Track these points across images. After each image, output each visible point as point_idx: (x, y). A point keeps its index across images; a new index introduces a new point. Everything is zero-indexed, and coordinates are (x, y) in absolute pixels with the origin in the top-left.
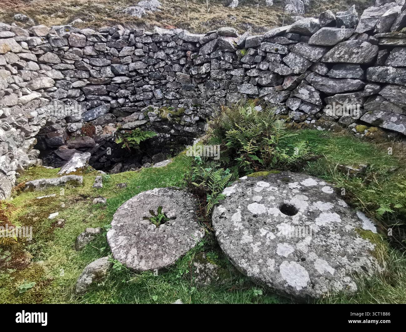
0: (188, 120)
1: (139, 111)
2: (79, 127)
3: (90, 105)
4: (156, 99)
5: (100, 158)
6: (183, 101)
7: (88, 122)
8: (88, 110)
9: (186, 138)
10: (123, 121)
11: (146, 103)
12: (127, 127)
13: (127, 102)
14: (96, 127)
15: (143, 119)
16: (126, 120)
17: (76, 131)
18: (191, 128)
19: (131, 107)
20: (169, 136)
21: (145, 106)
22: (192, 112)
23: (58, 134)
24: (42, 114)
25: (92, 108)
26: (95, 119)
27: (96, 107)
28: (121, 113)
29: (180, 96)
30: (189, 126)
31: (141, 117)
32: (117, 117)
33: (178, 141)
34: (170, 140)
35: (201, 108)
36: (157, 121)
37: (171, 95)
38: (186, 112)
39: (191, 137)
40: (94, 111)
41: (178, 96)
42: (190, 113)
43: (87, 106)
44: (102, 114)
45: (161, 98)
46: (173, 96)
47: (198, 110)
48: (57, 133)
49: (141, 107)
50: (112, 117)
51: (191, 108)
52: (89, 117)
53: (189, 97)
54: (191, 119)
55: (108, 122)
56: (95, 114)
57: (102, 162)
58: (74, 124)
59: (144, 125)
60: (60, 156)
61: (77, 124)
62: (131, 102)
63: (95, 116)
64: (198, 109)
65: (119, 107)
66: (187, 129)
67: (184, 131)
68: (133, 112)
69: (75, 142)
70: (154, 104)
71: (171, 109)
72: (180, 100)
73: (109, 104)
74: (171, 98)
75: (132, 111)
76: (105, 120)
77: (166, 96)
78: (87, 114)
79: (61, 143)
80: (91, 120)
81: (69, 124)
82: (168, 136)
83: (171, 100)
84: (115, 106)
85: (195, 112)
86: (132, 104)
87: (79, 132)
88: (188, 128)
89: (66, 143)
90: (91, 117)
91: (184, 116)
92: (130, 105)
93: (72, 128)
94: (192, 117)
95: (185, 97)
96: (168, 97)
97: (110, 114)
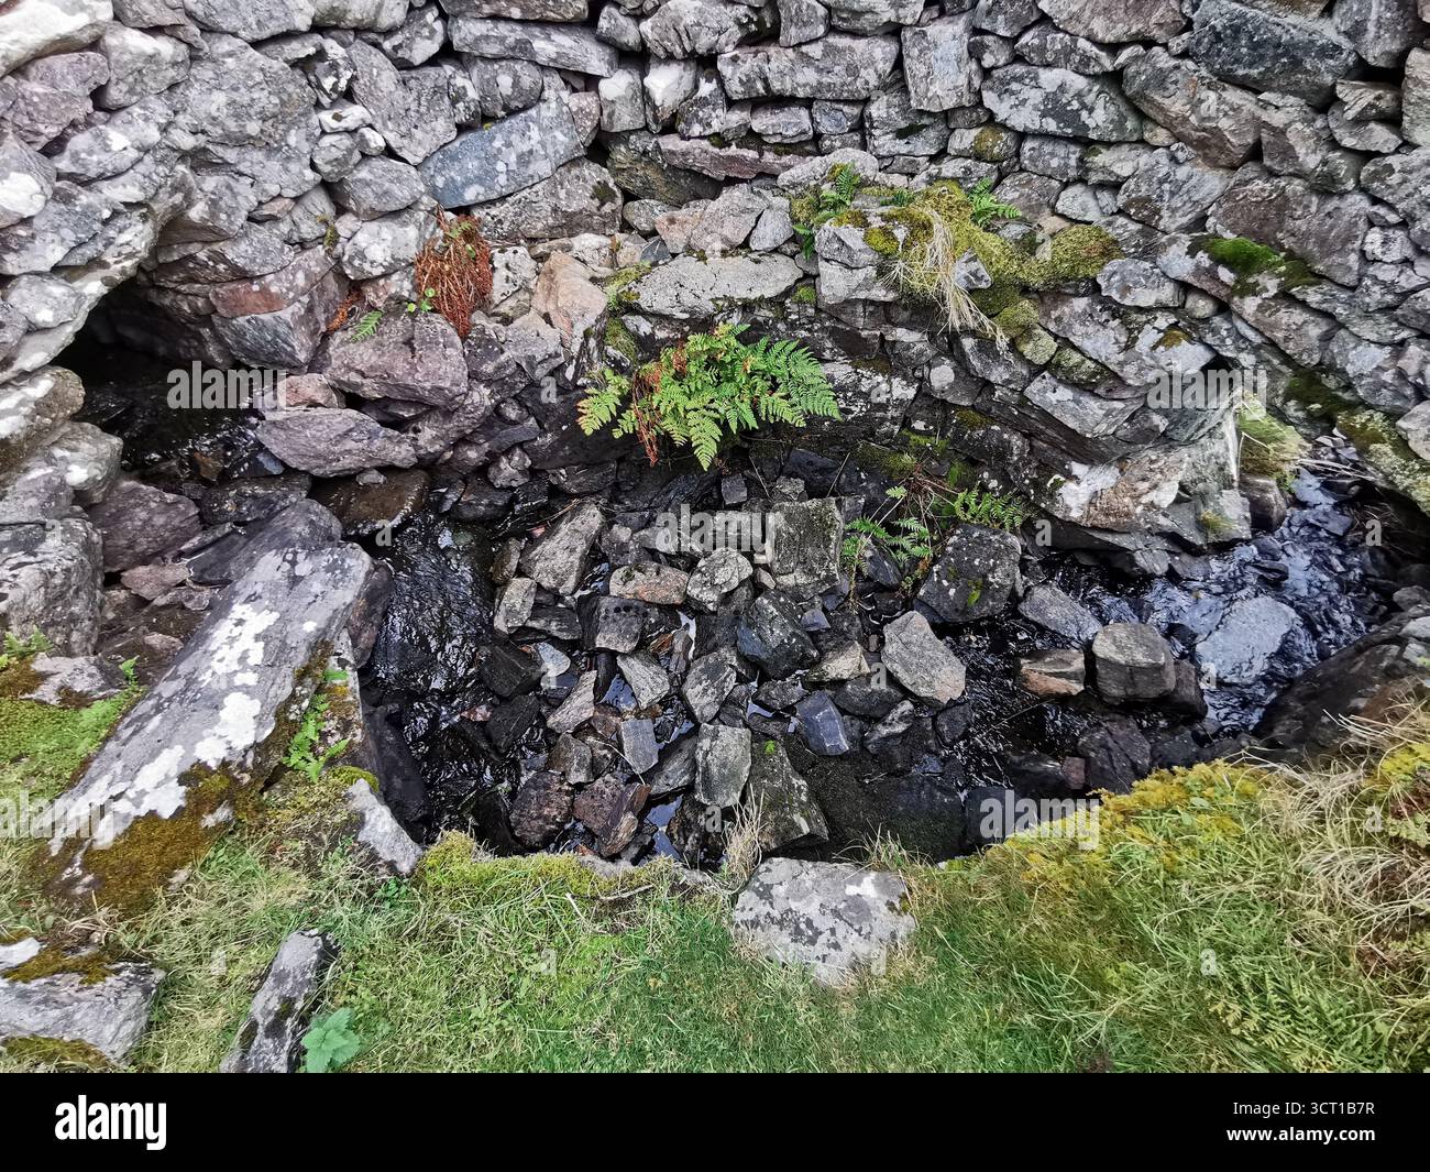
0: (1101, 342)
1: (768, 176)
2: (401, 254)
3: (473, 94)
4: (905, 109)
5: (493, 458)
6: (1124, 170)
7: (463, 211)
8: (462, 128)
9: (1016, 441)
10: (654, 233)
11: (826, 126)
12: (662, 304)
13: (704, 102)
14: (499, 260)
15: (776, 250)
16: (675, 238)
17: (385, 275)
18: (1094, 407)
19: (720, 140)
20: (911, 393)
21: (813, 144)
22: (1167, 293)
23: (271, 302)
24: (117, 174)
25: (484, 118)
26: (503, 199)
27: (512, 113)
28: (652, 174)
29: (1120, 124)
30: (1085, 387)
31: (772, 230)
32: (629, 197)
33: (957, 439)
34: (906, 423)
35: (1286, 297)
36: (866, 302)
37: (1035, 96)
38: (1110, 275)
39: (1053, 444)
40: (497, 144)
41: (1100, 116)
42: (1146, 298)
43: (454, 102)
44: (543, 167)
45: (949, 104)
46: (1054, 106)
47: (1250, 305)
48: (264, 291)
49: (784, 148)
50: (602, 193)
51: (1179, 261)
52: (468, 183)
53: (1208, 146)
54: (1129, 346)
55: (571, 224)
56: (500, 166)
57: (502, 489)
58: (374, 226)
59: (777, 302)
60: (275, 450)
61: (387, 230)
62: (731, 104)
63: (502, 179)
64: (1252, 290)
65: (646, 127)
66: (1052, 396)
67: (1024, 401)
68: (731, 182)
69: (365, 356)
70: (885, 142)
71: (991, 222)
72: (1103, 158)
73: (585, 101)
74: (1024, 119)
75: (720, 174)
76: (555, 210)
77: (989, 99)
78: (454, 158)
79: (292, 355)
80: (481, 205)
81: (345, 225)
82: (903, 391)
83: (1022, 136)
84: (625, 119)
85: (1202, 307)
86: (736, 117)
87: (400, 285)
88: (1065, 394)
89: (316, 364)
90: (480, 180)
91: (1080, 304)
92: (716, 126)
93: (361, 255)
94: (1148, 338)
95: (1161, 136)
96: (1001, 108)
97: (593, 173)
